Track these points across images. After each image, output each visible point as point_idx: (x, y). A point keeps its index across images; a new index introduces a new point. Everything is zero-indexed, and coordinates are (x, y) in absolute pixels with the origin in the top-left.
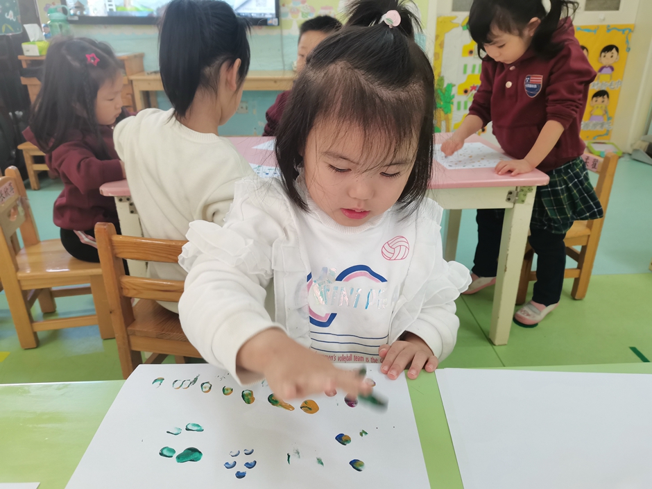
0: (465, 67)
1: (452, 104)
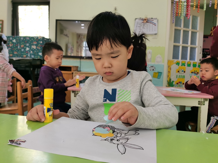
0: (177, 76)
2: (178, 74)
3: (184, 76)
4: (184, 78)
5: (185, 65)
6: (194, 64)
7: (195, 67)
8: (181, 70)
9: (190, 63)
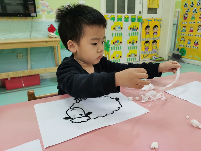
0: (113, 34)
1: (110, 48)
2: (114, 32)
3: (122, 33)
4: (122, 35)
5: (121, 21)
6: (133, 17)
7: (134, 21)
8: (117, 26)
9: (128, 17)
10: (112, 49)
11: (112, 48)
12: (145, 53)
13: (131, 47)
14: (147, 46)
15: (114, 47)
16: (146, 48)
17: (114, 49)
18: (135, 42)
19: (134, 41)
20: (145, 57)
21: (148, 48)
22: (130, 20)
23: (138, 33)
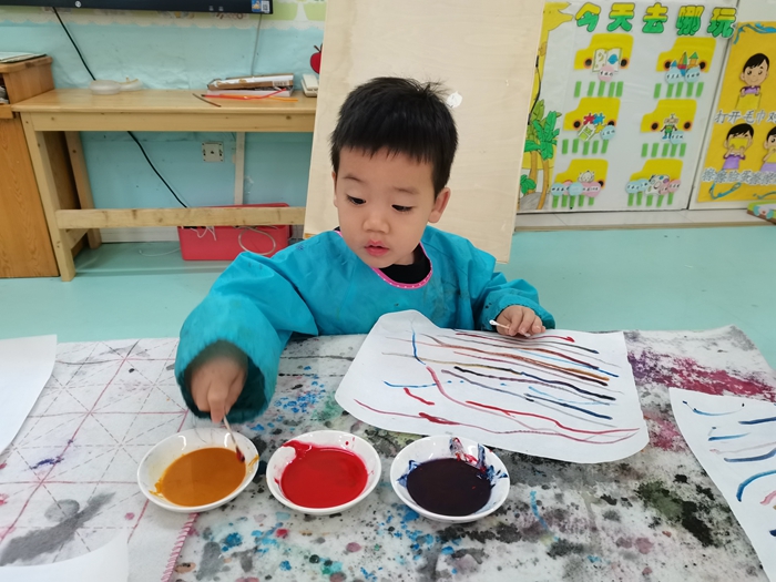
0: (578, 85)
1: (555, 143)
2: (587, 76)
3: (620, 85)
4: (619, 93)
5: (628, 28)
6: (688, 14)
7: (692, 32)
8: (602, 51)
9: (664, 11)
10: (564, 151)
11: (565, 143)
12: (721, 176)
13: (655, 146)
14: (738, 147)
15: (575, 143)
16: (730, 156)
17: (575, 150)
18: (680, 125)
19: (676, 121)
20: (720, 195)
21: (743, 158)
22: (670, 26)
23: (701, 86)
